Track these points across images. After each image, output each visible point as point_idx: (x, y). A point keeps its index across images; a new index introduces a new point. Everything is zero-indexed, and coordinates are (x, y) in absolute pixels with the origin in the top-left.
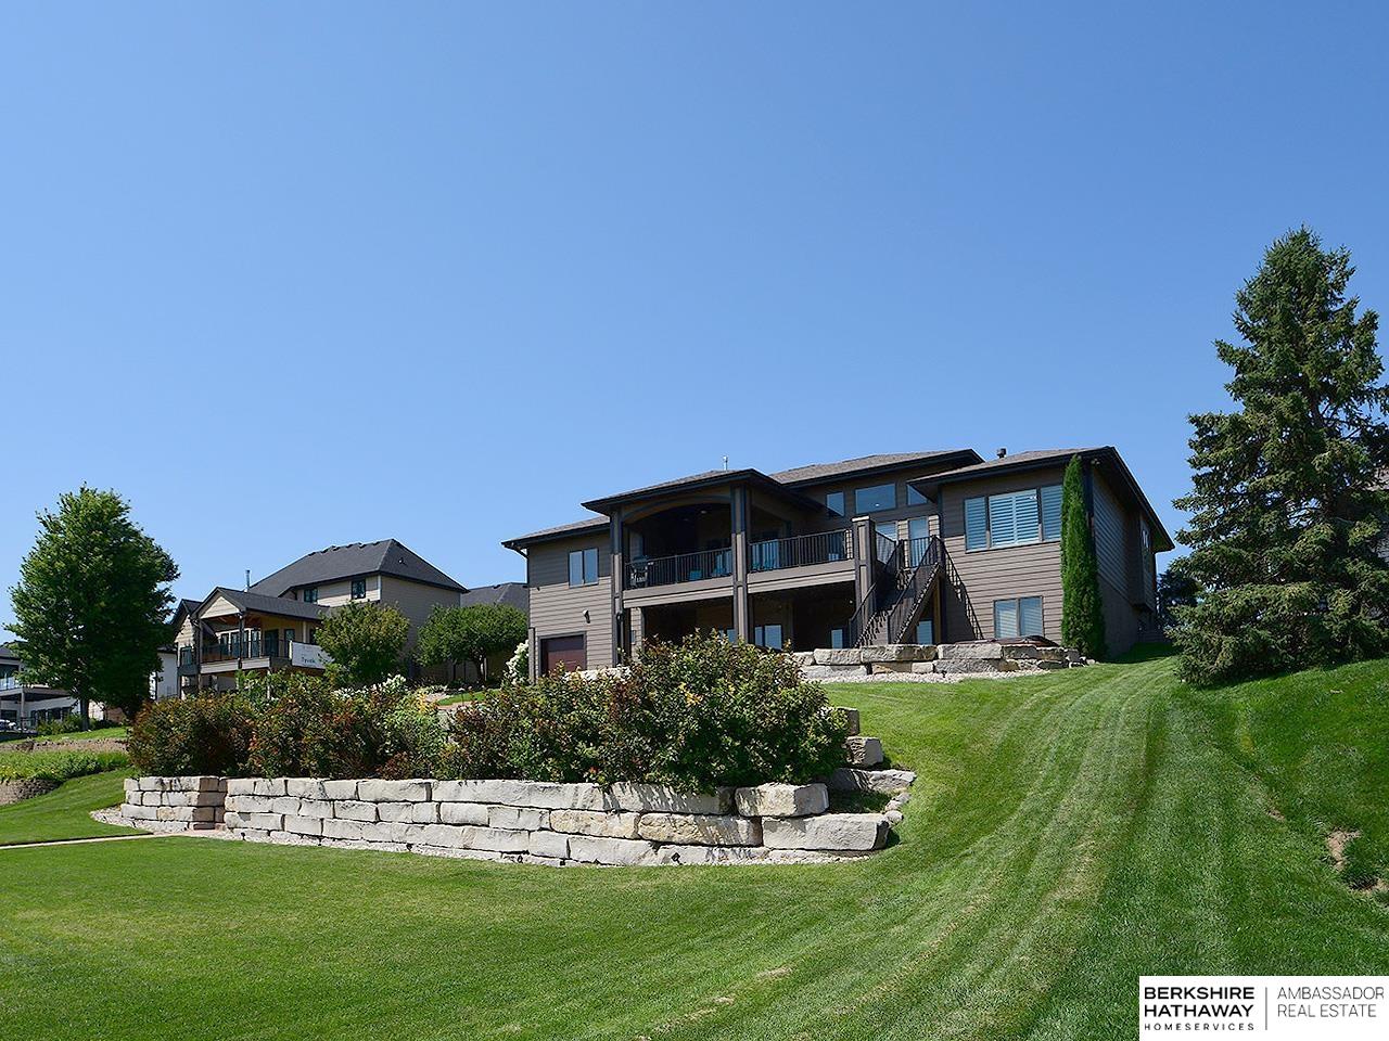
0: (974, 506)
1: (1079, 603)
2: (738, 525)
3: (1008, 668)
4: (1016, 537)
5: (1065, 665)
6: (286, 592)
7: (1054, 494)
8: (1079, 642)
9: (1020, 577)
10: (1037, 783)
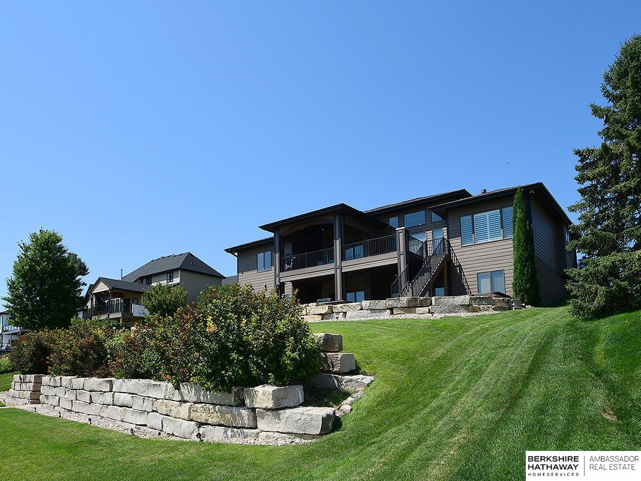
0: (465, 220)
1: (522, 273)
2: (337, 235)
3: (474, 310)
4: (489, 237)
5: (510, 308)
6: (138, 279)
7: (509, 211)
8: (523, 296)
9: (492, 260)
10: (451, 386)
